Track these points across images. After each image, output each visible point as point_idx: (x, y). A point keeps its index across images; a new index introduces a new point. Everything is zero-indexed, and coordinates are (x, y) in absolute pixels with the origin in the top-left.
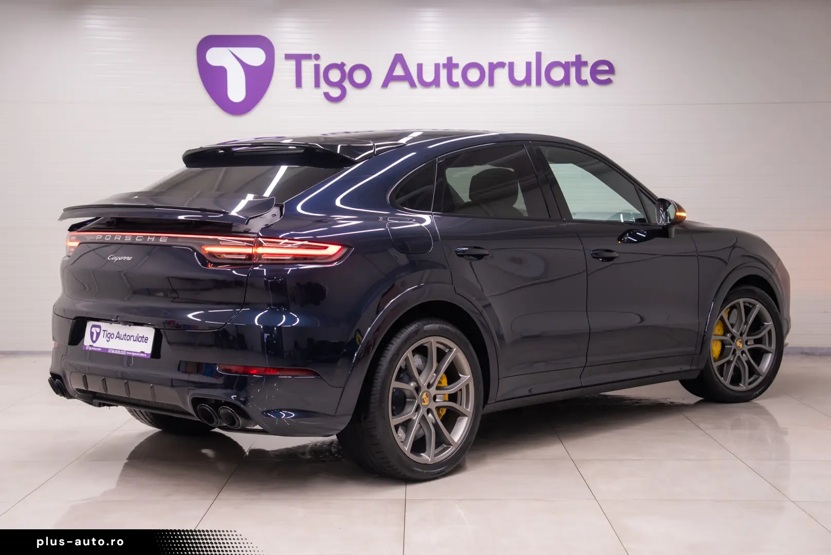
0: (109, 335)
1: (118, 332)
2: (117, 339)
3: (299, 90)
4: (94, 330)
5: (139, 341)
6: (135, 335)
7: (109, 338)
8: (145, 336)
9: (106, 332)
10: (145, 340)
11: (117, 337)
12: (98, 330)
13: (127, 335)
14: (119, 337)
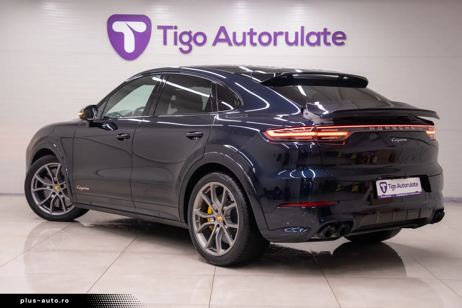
0: (393, 187)
1: (398, 184)
2: (399, 188)
3: (165, 46)
4: (382, 185)
5: (413, 186)
6: (410, 183)
7: (393, 188)
8: (416, 183)
9: (390, 185)
10: (416, 185)
11: (398, 187)
12: (385, 185)
13: (404, 184)
14: (399, 187)
